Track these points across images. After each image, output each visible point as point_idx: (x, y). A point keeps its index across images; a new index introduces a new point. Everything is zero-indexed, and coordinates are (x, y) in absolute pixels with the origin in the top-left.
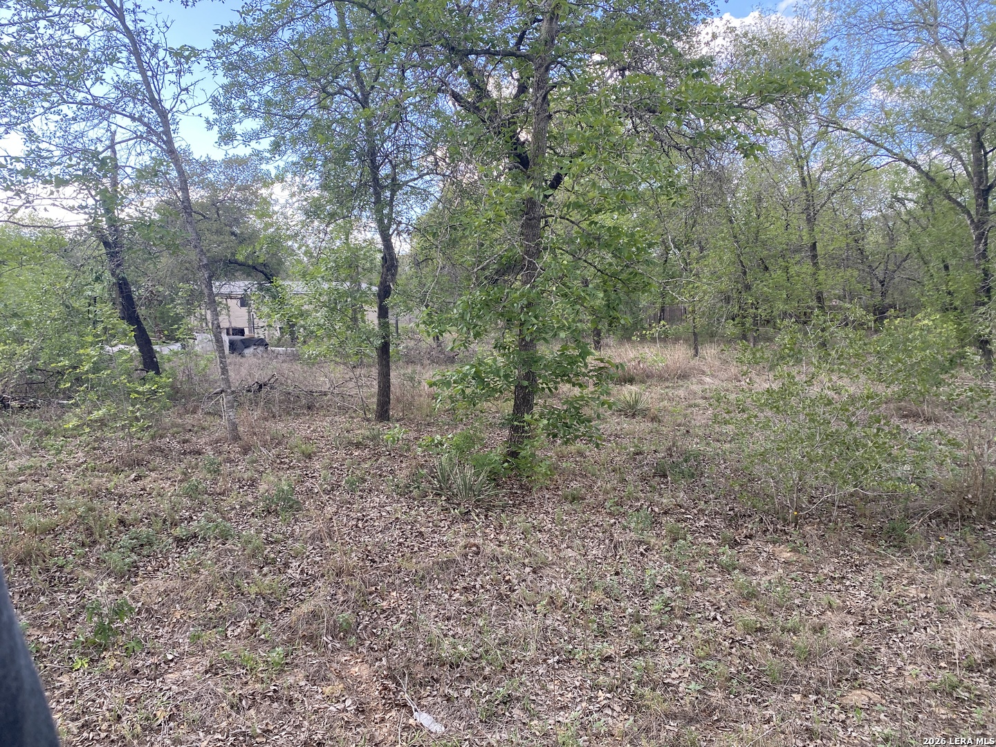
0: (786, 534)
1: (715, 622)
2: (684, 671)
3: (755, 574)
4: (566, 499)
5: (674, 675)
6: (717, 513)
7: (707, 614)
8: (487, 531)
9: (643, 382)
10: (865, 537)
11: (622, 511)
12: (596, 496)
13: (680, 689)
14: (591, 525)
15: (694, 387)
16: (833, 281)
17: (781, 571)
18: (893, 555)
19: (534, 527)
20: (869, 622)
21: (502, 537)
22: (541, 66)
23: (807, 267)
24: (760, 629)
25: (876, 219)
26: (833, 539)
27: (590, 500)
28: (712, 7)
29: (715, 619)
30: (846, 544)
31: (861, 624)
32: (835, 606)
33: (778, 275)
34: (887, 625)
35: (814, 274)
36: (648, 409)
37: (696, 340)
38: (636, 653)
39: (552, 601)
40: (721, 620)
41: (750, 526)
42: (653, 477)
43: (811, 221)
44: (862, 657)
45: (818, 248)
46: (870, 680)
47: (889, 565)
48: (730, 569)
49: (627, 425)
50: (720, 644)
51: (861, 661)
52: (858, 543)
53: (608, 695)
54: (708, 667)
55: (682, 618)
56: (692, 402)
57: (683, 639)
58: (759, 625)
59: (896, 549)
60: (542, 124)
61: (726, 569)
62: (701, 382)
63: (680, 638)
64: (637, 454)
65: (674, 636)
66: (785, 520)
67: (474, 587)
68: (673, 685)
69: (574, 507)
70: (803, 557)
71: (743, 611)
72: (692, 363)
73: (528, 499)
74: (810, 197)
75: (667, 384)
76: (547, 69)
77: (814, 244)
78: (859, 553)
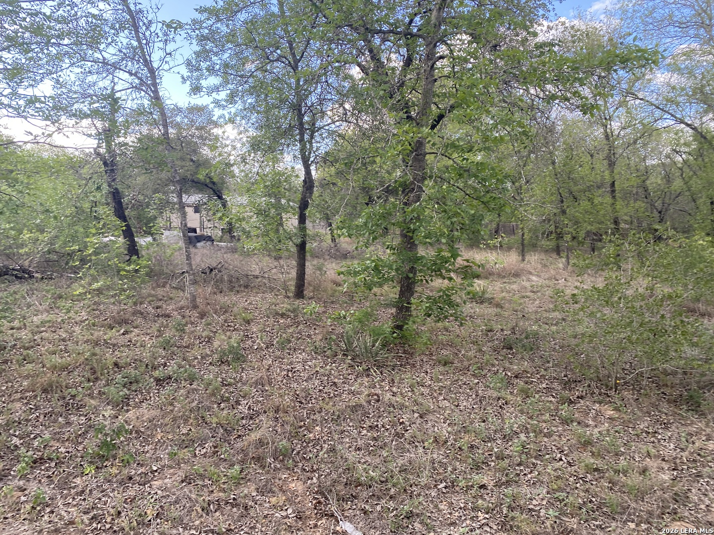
0: (609, 396)
1: (561, 463)
2: (542, 499)
3: (588, 426)
4: (440, 362)
5: (534, 502)
6: (555, 378)
7: (554, 455)
8: (383, 384)
9: (487, 278)
10: (669, 402)
11: (483, 373)
12: (462, 361)
13: (542, 514)
14: (460, 383)
15: (527, 284)
16: (624, 211)
17: (606, 425)
18: (694, 418)
19: (418, 383)
20: (680, 468)
21: (394, 389)
22: (431, 43)
23: (608, 199)
24: (596, 470)
25: (658, 165)
26: (645, 403)
27: (457, 364)
28: (549, 6)
29: (561, 459)
30: (656, 407)
31: (674, 469)
32: (652, 454)
33: (585, 204)
34: (694, 471)
35: (613, 204)
36: (493, 298)
37: (524, 249)
38: (503, 484)
39: (436, 440)
40: (566, 461)
41: (580, 390)
42: (503, 349)
43: (612, 165)
44: (679, 496)
45: (616, 186)
46: (686, 514)
47: (690, 425)
48: (569, 421)
49: (478, 309)
50: (567, 480)
51: (678, 498)
52: (665, 407)
53: (487, 516)
54: (561, 498)
55: (536, 458)
56: (524, 294)
57: (539, 474)
58: (595, 466)
59: (695, 412)
60: (430, 86)
61: (566, 422)
62: (529, 280)
63: (537, 473)
64: (489, 331)
65: (531, 472)
66: (607, 386)
67: (377, 426)
68: (535, 511)
69: (447, 369)
70: (624, 416)
71: (581, 455)
72: (522, 265)
73: (411, 361)
74: (611, 148)
75: (505, 280)
76: (435, 46)
77: (614, 182)
78: (666, 414)
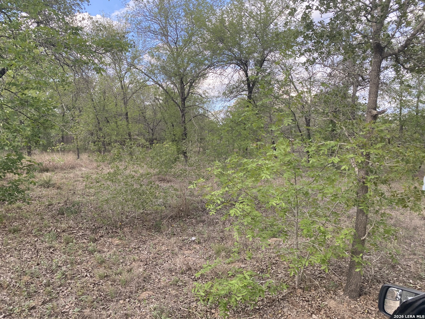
0: (117, 233)
1: (87, 277)
2: (72, 304)
3: (104, 252)
4: (10, 232)
5: (67, 307)
6: (87, 228)
7: (83, 274)
9: (53, 171)
10: (147, 229)
11: (41, 233)
12: (28, 228)
13: (70, 313)
14: (24, 243)
15: (78, 173)
16: (135, 129)
17: (115, 249)
18: (157, 235)
20: (148, 263)
23: (124, 122)
24: (107, 276)
25: (149, 105)
26: (135, 232)
27: (24, 230)
29: (86, 276)
30: (140, 233)
31: (145, 265)
32: (136, 259)
33: (113, 125)
34: (155, 263)
35: (127, 125)
36: (55, 184)
37: (78, 151)
38: (48, 302)
40: (89, 276)
41: (102, 232)
42: (58, 215)
43: (125, 103)
44: (146, 278)
45: (128, 115)
46: (149, 287)
47: (155, 239)
48: (93, 252)
49: (45, 192)
50: (89, 287)
51: (146, 280)
52: (144, 233)
54: (83, 299)
55: (71, 279)
56: (77, 179)
57: (71, 289)
58: (106, 275)
59: (158, 232)
61: (91, 253)
64: (50, 205)
65: (67, 289)
66: (116, 227)
68: (66, 312)
69: (15, 235)
70: (124, 242)
71: (99, 270)
72: (77, 162)
74: (125, 94)
75: (65, 171)
77: (127, 113)
78: (145, 236)
